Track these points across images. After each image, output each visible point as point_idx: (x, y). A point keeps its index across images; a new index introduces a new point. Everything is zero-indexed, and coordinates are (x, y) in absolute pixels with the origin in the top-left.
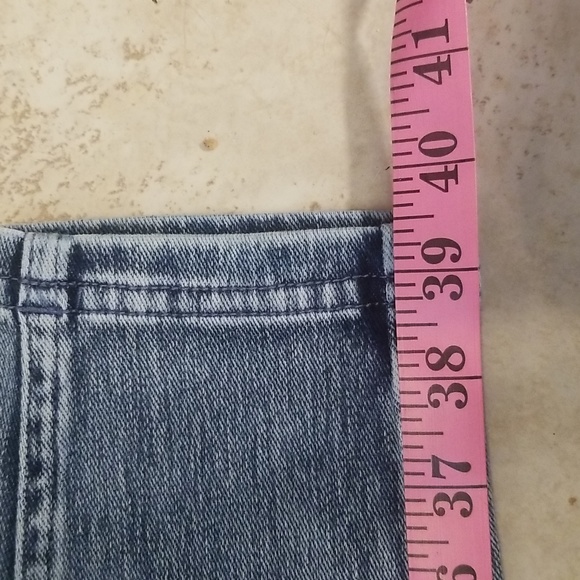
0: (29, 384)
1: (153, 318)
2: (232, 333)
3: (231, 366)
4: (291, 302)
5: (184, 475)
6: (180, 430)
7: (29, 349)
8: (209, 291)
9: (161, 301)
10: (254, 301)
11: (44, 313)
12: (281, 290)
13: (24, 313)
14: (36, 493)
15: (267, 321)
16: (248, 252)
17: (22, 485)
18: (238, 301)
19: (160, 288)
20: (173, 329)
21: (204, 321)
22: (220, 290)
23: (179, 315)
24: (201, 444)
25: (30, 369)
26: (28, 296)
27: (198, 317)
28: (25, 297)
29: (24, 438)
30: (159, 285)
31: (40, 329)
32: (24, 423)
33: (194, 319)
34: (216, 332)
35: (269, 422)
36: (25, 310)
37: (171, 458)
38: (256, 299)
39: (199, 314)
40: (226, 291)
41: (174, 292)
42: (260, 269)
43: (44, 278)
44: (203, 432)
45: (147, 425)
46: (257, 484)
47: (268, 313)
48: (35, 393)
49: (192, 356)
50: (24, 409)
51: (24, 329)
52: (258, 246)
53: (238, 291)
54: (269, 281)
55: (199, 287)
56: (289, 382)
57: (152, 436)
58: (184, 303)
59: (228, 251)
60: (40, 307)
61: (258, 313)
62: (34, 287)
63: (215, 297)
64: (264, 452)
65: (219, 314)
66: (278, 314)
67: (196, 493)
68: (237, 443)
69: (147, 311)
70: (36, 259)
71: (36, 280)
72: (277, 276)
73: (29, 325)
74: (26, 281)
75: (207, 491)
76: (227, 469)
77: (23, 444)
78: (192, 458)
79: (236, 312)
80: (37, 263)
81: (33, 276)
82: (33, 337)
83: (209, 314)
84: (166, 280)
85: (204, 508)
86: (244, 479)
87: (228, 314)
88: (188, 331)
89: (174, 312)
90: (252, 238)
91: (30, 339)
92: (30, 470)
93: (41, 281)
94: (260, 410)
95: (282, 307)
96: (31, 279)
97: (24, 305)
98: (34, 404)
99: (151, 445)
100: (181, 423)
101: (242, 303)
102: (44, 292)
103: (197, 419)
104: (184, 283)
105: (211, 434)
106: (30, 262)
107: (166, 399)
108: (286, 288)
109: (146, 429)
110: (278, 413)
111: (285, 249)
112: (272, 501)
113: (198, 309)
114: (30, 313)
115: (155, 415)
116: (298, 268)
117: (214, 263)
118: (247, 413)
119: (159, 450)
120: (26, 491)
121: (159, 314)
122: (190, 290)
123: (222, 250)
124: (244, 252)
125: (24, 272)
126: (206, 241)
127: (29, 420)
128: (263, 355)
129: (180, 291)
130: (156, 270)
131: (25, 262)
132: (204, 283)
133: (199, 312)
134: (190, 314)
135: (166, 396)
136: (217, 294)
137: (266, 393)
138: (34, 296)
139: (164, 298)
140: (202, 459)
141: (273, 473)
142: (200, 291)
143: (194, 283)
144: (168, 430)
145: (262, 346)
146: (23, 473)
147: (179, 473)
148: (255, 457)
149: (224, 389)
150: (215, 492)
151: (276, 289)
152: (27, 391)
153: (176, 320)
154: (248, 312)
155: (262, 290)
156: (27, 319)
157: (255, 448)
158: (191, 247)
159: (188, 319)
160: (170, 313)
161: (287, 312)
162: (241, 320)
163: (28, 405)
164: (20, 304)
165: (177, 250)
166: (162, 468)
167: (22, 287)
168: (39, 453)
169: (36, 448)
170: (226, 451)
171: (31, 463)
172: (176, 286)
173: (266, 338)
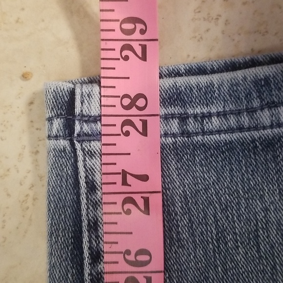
0: (86, 194)
1: (170, 139)
2: (230, 146)
3: (231, 170)
4: (274, 118)
5: (206, 253)
6: (199, 221)
7: (84, 167)
8: (210, 115)
9: (175, 126)
10: (245, 120)
11: (94, 140)
12: (266, 110)
13: (79, 142)
14: (98, 275)
15: (256, 134)
16: (237, 84)
17: (87, 271)
18: (232, 121)
19: (173, 116)
20: (185, 146)
21: (208, 139)
22: (218, 114)
23: (189, 135)
24: (215, 229)
25: (86, 183)
26: (81, 128)
27: (203, 135)
28: (79, 129)
29: (86, 235)
30: (172, 114)
31: (91, 152)
32: (85, 223)
33: (200, 138)
34: (218, 146)
35: (266, 210)
36: (79, 139)
37: (194, 242)
38: (247, 118)
39: (204, 133)
40: (223, 115)
41: (183, 119)
42: (248, 96)
43: (93, 114)
44: (217, 221)
45: (174, 218)
46: (261, 257)
47: (256, 128)
48: (91, 200)
49: (201, 165)
50: (84, 213)
51: (80, 153)
52: (245, 78)
53: (232, 114)
54: (256, 103)
55: (202, 113)
56: (278, 179)
57: (178, 226)
58: (192, 126)
59: (221, 85)
60: (90, 136)
61: (249, 129)
62: (86, 121)
63: (215, 120)
64: (264, 233)
65: (219, 132)
66: (264, 128)
67: (216, 266)
68: (243, 227)
69: (165, 134)
70: (86, 101)
71: (87, 117)
72: (262, 100)
73: (83, 150)
74: (79, 118)
75: (224, 264)
76: (237, 247)
77: (85, 240)
78: (210, 240)
79: (231, 129)
80: (87, 104)
81: (84, 113)
82: (87, 159)
83: (211, 133)
84: (177, 110)
85: (223, 276)
86: (251, 253)
87: (226, 132)
88: (196, 147)
89: (185, 133)
90: (239, 74)
91: (85, 160)
92: (92, 258)
93: (90, 117)
94: (257, 201)
95: (267, 122)
96: (83, 116)
97: (79, 135)
98: (91, 208)
99: (178, 233)
100: (198, 215)
101: (235, 122)
102: (93, 125)
103: (210, 211)
104: (190, 111)
105: (223, 222)
106: (82, 103)
107: (186, 198)
108: (270, 108)
109: (173, 221)
110: (272, 203)
111: (267, 79)
112: (274, 268)
113: (203, 130)
114: (83, 141)
115: (178, 210)
116: (277, 92)
117: (212, 95)
118: (248, 204)
119: (184, 236)
120: (90, 274)
121: (174, 135)
122: (195, 116)
123: (216, 85)
124: (234, 85)
125: (77, 111)
126: (203, 80)
127: (89, 221)
128: (256, 160)
129: (188, 118)
130: (168, 103)
131: (78, 103)
132: (205, 110)
133: (203, 132)
134: (197, 134)
135: (185, 196)
136: (216, 118)
137: (261, 189)
138: (86, 128)
139: (176, 123)
140: (218, 240)
141: (272, 247)
142: (203, 116)
143: (198, 110)
144: (190, 221)
145: (254, 154)
146: (86, 261)
147: (201, 252)
148: (257, 236)
149: (228, 187)
150: (230, 265)
151: (262, 109)
152: (85, 200)
153: (186, 139)
154: (241, 129)
155: (251, 111)
156: (81, 145)
157: (257, 230)
158: (194, 85)
159: (195, 138)
160: (182, 134)
161: (272, 127)
162: (236, 136)
163: (87, 210)
164: (75, 135)
165: (183, 88)
166: (188, 249)
167: (77, 122)
168: (97, 245)
169: (96, 242)
170: (235, 233)
171: (92, 253)
172: (185, 114)
173: (256, 147)
